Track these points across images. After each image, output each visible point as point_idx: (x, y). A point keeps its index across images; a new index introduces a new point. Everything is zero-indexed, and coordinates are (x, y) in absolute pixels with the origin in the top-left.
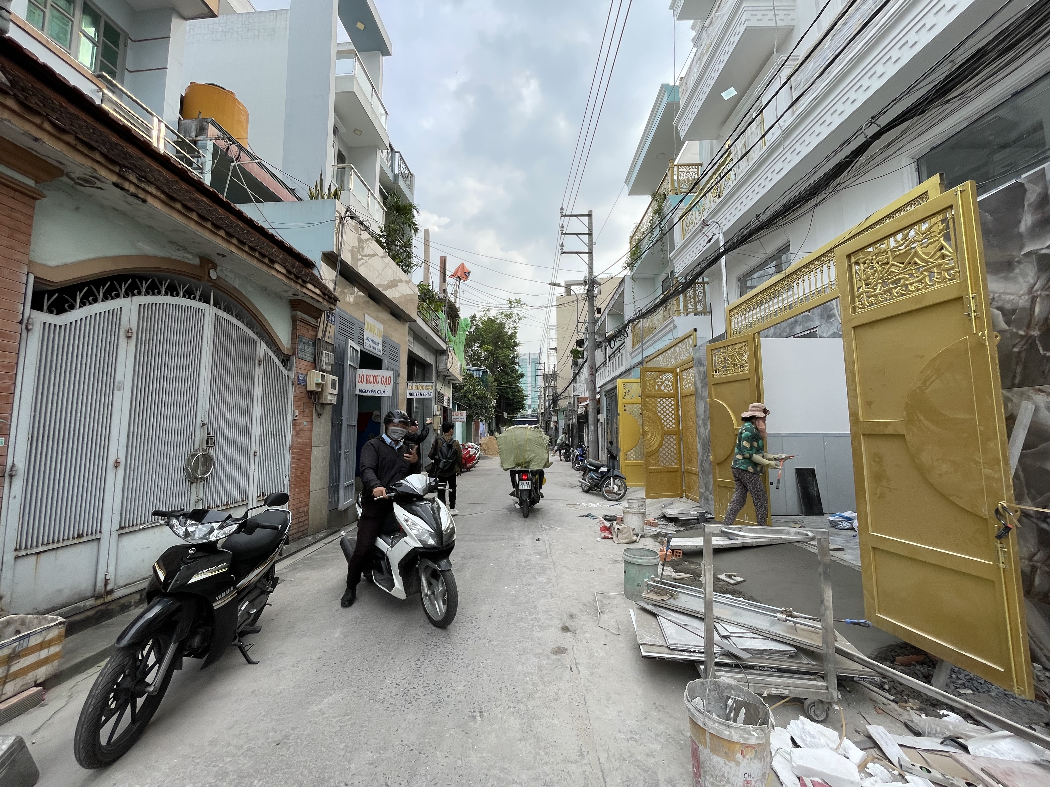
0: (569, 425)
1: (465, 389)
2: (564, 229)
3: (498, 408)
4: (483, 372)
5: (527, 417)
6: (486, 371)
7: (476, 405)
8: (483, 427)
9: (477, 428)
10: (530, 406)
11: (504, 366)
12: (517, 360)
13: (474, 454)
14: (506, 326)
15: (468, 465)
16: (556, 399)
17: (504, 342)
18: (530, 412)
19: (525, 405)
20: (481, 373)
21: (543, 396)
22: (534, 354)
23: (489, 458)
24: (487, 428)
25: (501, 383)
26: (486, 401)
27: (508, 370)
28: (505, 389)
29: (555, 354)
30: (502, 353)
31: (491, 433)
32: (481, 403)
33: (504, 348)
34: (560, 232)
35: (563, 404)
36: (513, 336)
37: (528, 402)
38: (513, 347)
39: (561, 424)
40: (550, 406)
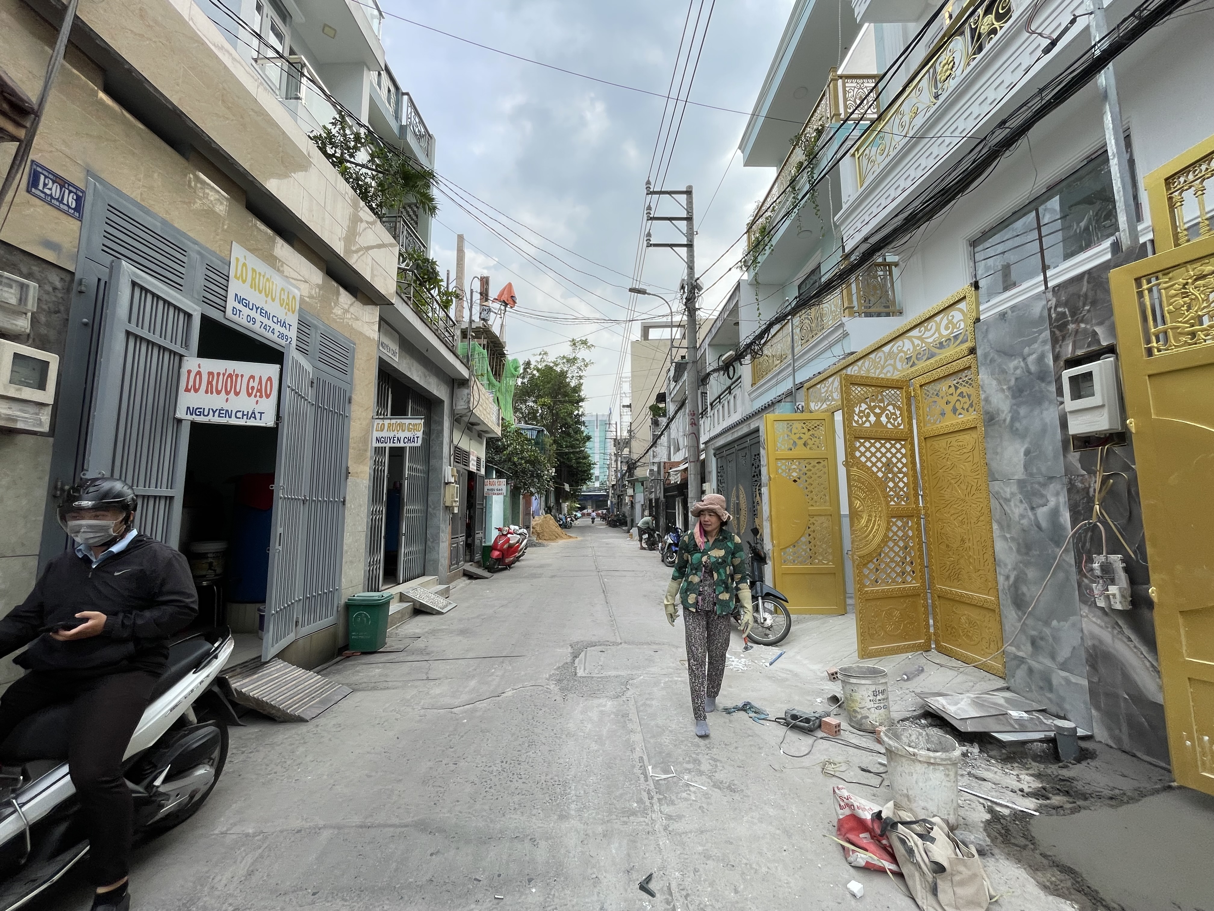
0: (651, 500)
1: (510, 449)
2: (652, 212)
3: (558, 479)
4: (539, 432)
5: (594, 491)
6: (543, 431)
7: (524, 472)
8: (536, 503)
9: (528, 504)
10: (597, 478)
11: (566, 425)
12: (583, 419)
13: (518, 542)
14: (569, 375)
15: (507, 560)
16: (632, 466)
17: (566, 395)
18: (597, 484)
19: (591, 474)
20: (535, 433)
21: (614, 465)
22: (603, 415)
23: (544, 546)
24: (543, 504)
25: (561, 446)
26: (538, 467)
27: (571, 431)
28: (566, 454)
29: (629, 413)
30: (563, 409)
31: (548, 510)
32: (531, 469)
33: (565, 402)
34: (645, 216)
35: (641, 472)
36: (577, 389)
37: (596, 471)
38: (578, 403)
39: (640, 498)
40: (623, 476)
